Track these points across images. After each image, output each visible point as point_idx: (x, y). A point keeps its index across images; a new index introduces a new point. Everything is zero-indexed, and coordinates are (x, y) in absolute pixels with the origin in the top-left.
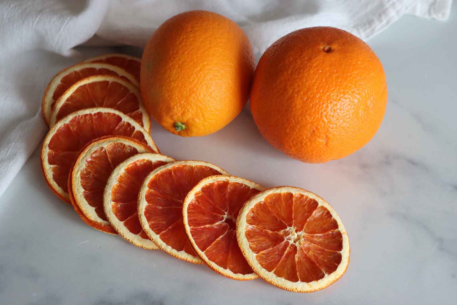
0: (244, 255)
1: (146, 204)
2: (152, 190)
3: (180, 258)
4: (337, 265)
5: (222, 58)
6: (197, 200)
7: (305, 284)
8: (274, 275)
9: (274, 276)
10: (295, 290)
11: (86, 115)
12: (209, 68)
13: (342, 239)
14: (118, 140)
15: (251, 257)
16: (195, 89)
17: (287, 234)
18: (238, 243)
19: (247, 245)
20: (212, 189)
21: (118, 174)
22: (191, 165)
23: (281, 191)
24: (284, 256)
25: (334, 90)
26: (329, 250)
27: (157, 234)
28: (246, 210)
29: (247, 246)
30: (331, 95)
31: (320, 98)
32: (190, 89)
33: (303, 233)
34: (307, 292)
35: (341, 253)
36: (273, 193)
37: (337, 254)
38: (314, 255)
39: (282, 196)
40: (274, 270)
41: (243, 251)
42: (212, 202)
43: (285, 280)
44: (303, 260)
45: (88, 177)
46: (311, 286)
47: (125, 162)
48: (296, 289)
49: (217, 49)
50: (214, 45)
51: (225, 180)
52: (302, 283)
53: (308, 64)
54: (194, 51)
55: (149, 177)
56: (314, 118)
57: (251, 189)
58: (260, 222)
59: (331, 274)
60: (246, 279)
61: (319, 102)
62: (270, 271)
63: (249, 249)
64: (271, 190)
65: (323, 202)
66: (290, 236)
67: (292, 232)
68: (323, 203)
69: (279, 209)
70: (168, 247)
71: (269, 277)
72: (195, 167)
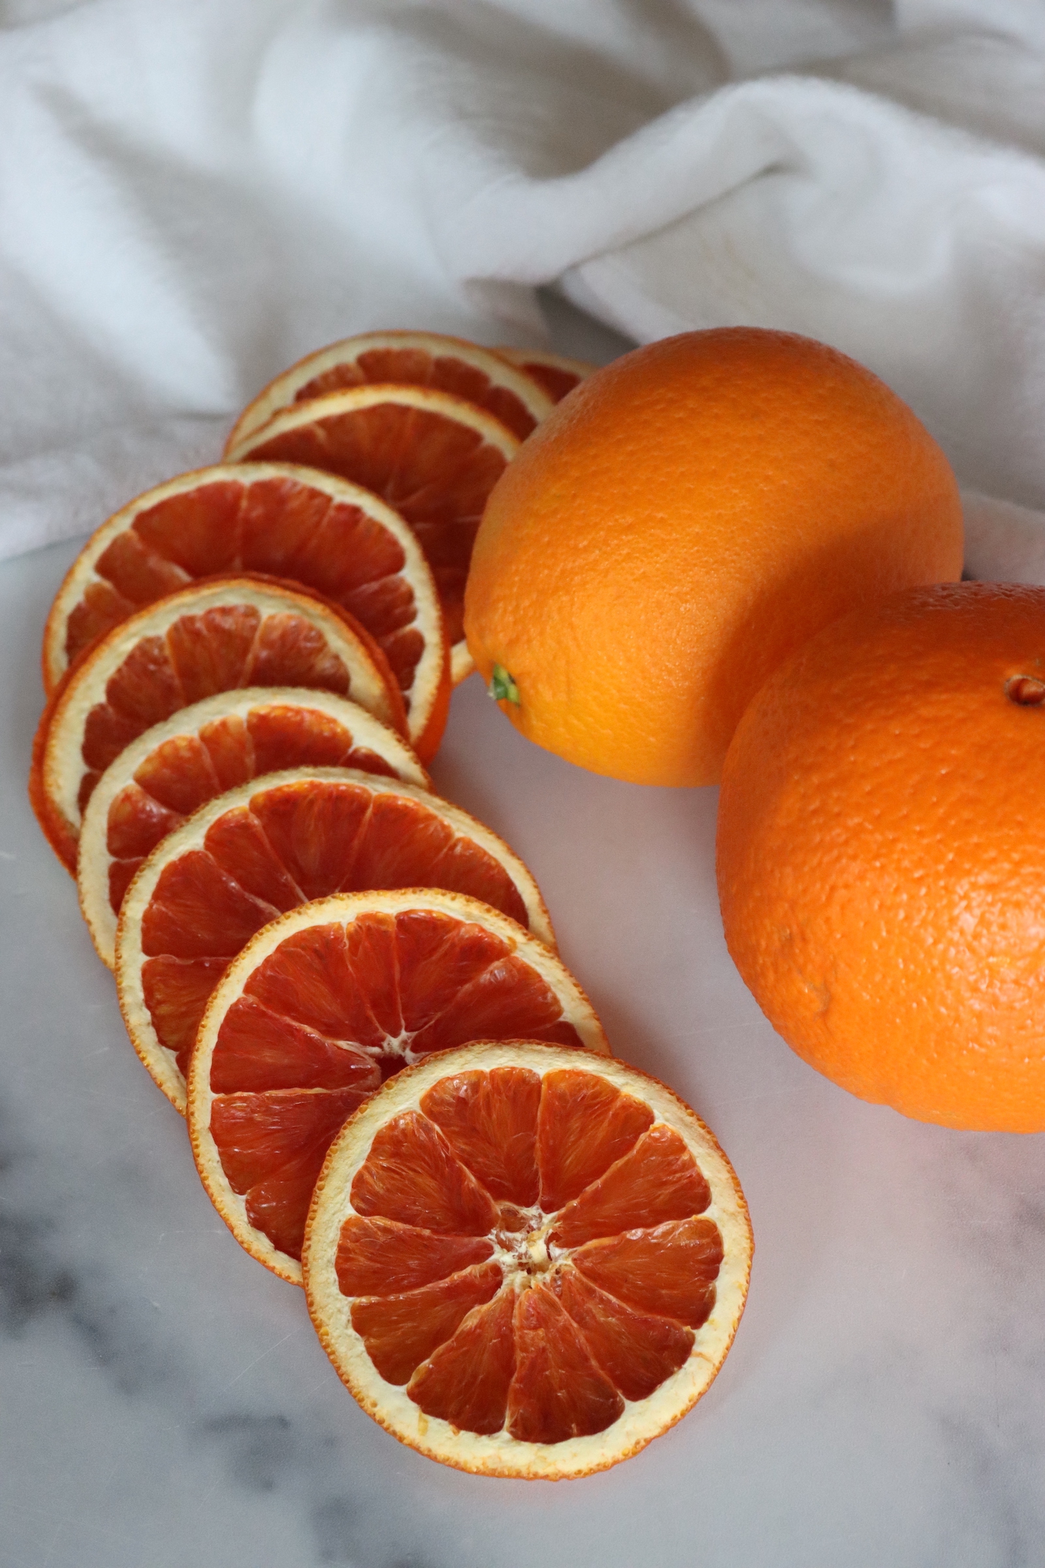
0: (316, 1189)
1: (198, 845)
2: (256, 821)
3: (148, 1066)
4: (575, 1431)
5: (732, 532)
6: (355, 938)
7: (413, 1409)
8: (347, 1310)
9: (346, 1316)
10: (367, 1404)
11: (314, 494)
12: (663, 540)
13: (676, 1369)
14: (324, 619)
15: (333, 1212)
16: (577, 579)
17: (514, 1223)
18: (335, 1141)
19: (351, 1165)
20: (442, 938)
21: (220, 712)
22: (454, 827)
23: (627, 1084)
24: (444, 1283)
25: (921, 834)
26: (601, 1372)
27: (147, 950)
28: (452, 1063)
29: (352, 1168)
30: (900, 846)
31: (858, 831)
32: (563, 572)
33: (566, 1258)
34: (401, 1439)
35: (627, 1408)
36: (594, 1073)
37: (615, 1403)
38: (544, 1350)
39: (618, 1104)
40: (364, 1300)
41: (327, 1176)
42: (397, 976)
43: (363, 1352)
44: (491, 1341)
45: (153, 673)
46: (424, 1431)
47: (275, 690)
48: (375, 1405)
49: (736, 491)
50: (733, 475)
51: (506, 941)
52: (407, 1399)
53: (908, 698)
54: (656, 454)
55: (285, 773)
56: (805, 891)
57: (561, 1019)
58: (474, 1129)
59: (523, 1443)
60: (271, 1264)
61: (846, 842)
62: (347, 1290)
63: (347, 1181)
64: (598, 1062)
65: (733, 1214)
66: (514, 1239)
67: (533, 1229)
68: (725, 1217)
69: (572, 1138)
70: (141, 1010)
71: (326, 1306)
72: (459, 840)
